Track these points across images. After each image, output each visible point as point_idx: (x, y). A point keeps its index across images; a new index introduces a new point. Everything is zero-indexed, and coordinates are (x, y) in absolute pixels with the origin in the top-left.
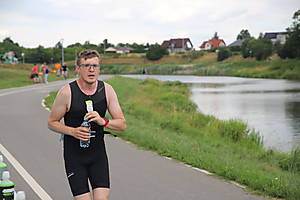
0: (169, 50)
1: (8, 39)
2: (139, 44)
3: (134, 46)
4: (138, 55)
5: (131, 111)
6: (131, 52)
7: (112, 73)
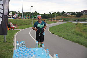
0: (83, 14)
1: (36, 12)
2: (73, 12)
3: (72, 13)
4: (73, 15)
5: (75, 33)
6: (71, 14)
7: (65, 21)
